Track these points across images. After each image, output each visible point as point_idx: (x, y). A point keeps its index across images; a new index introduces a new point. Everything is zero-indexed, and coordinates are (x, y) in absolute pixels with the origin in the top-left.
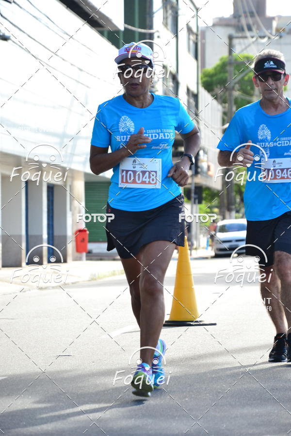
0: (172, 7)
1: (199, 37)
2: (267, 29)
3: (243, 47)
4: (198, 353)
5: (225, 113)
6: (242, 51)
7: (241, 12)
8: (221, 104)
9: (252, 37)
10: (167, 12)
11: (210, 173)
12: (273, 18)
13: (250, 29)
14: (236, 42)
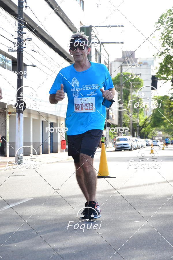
0: (99, 54)
1: (109, 66)
2: (135, 63)
3: (126, 69)
4: (109, 189)
5: (119, 95)
6: (126, 71)
7: (125, 56)
8: (117, 91)
9: (130, 66)
10: (97, 56)
11: (113, 118)
12: (138, 59)
13: (129, 63)
14: (123, 67)
